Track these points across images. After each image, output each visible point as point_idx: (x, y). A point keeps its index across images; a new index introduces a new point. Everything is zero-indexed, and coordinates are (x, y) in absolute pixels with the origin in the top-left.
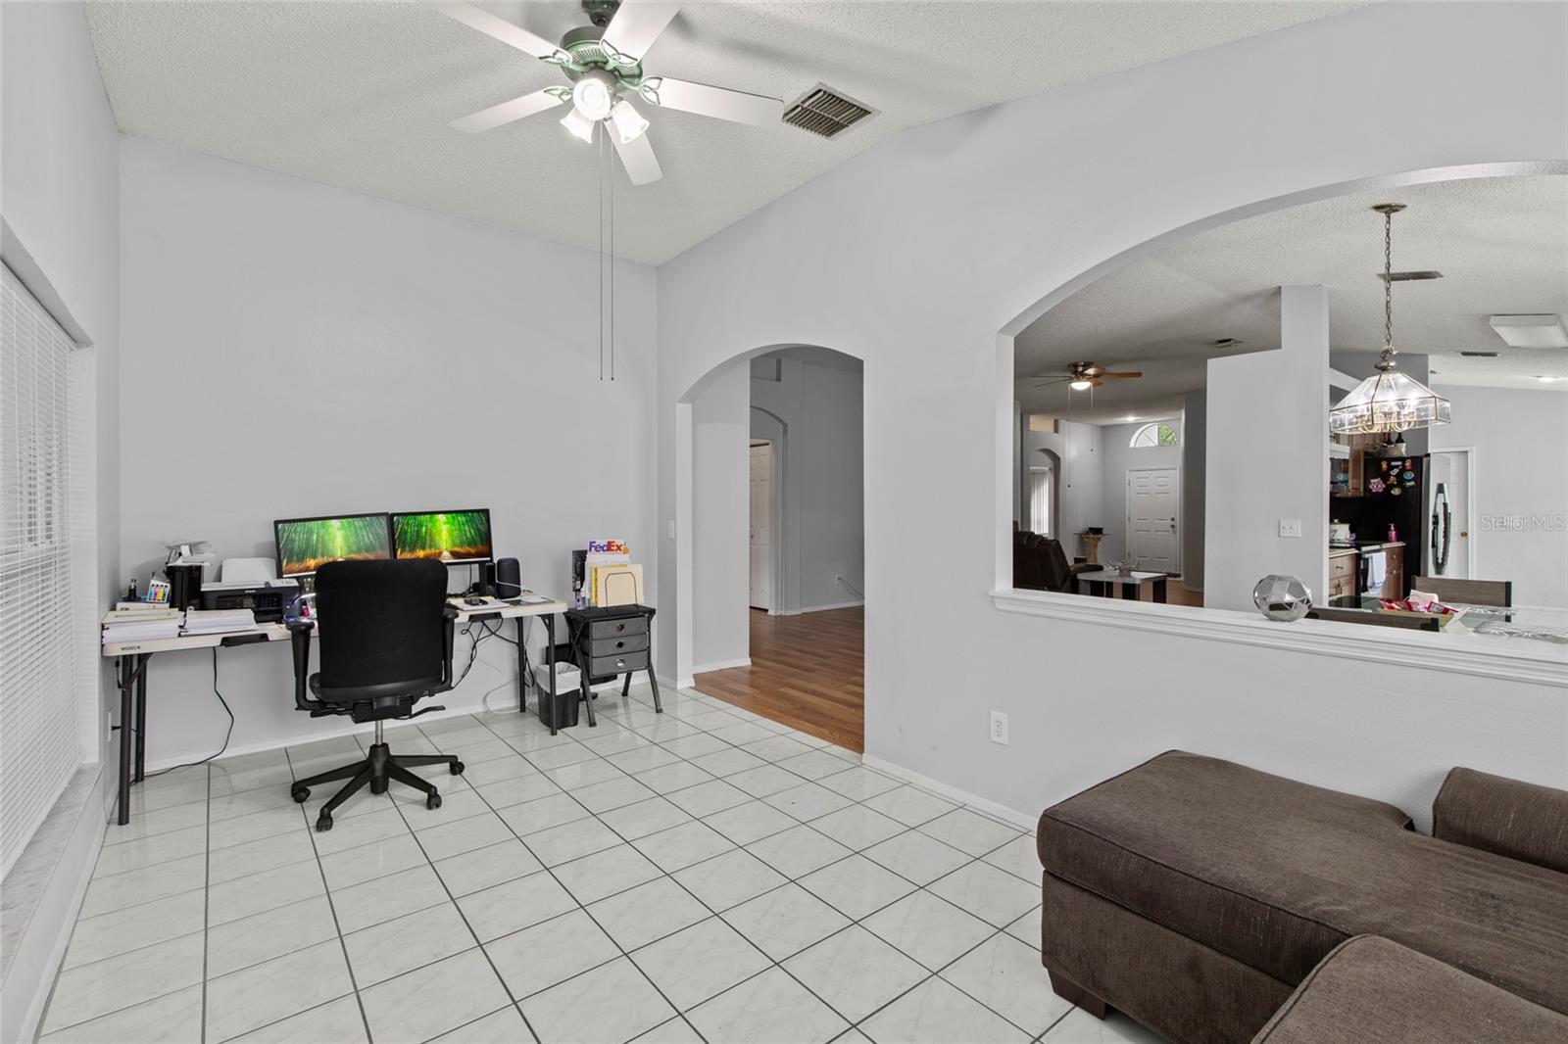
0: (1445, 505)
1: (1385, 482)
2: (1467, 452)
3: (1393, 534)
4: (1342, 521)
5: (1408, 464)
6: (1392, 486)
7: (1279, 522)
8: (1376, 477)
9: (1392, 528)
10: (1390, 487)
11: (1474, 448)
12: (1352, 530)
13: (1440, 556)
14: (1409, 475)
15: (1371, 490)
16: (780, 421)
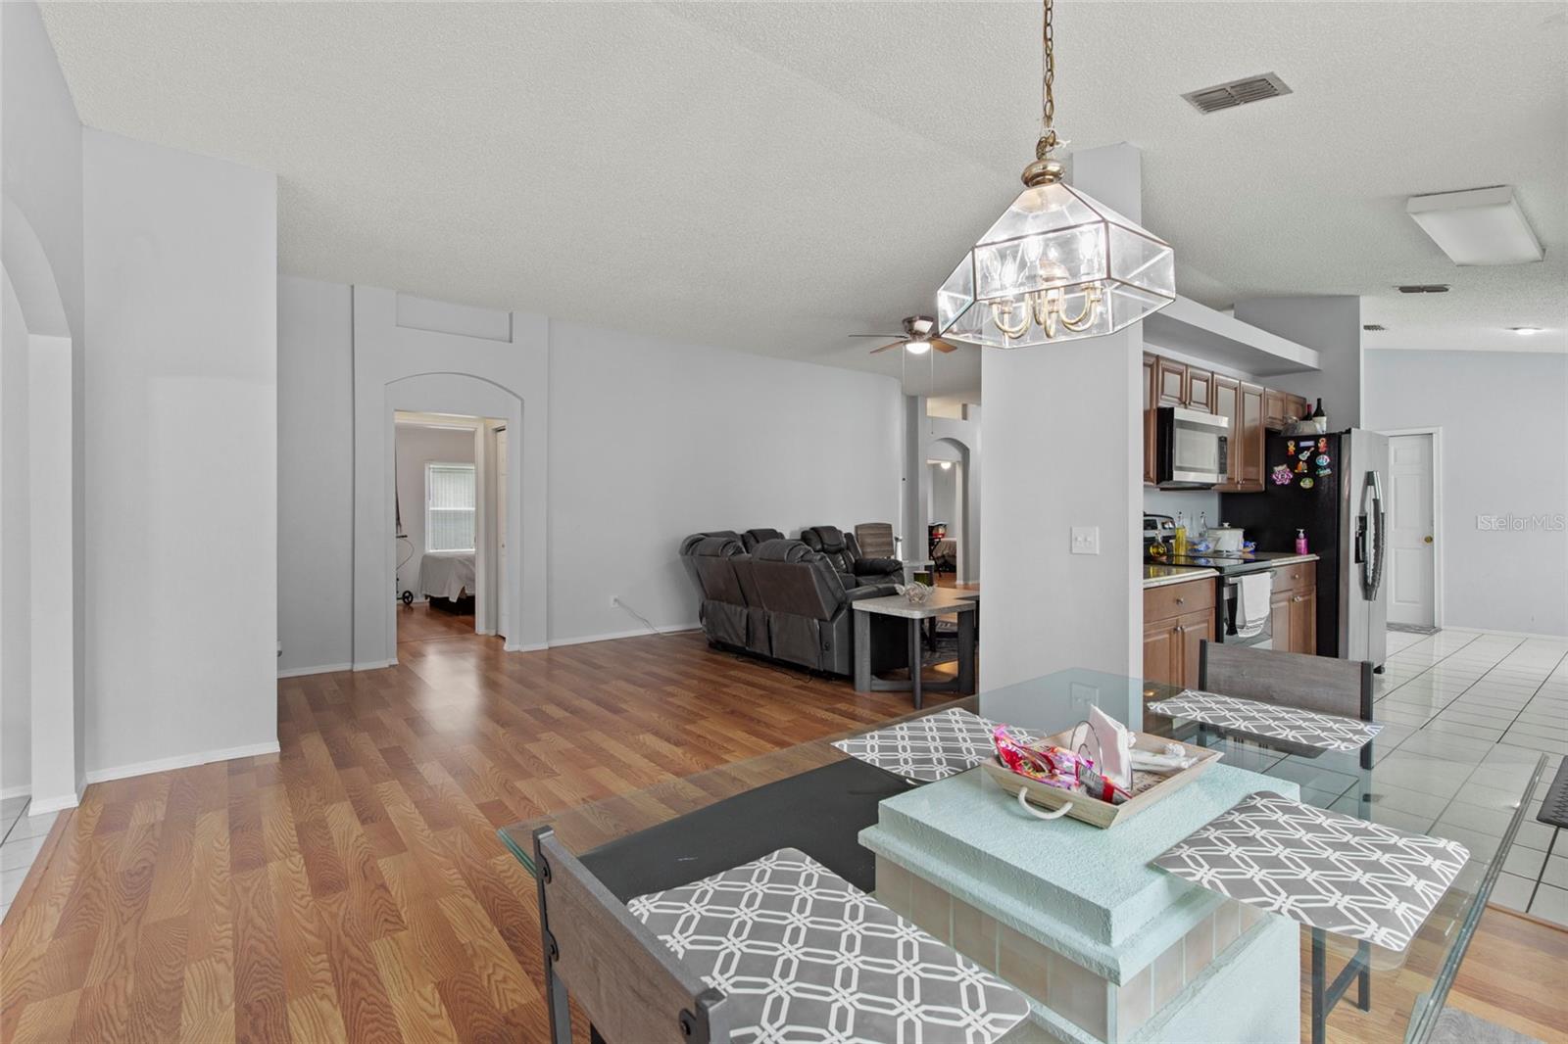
0: (1376, 502)
1: (1292, 471)
2: (1431, 434)
3: (1302, 543)
4: (1233, 526)
5: (1322, 444)
6: (1302, 476)
7: (1071, 530)
8: (1282, 464)
9: (1302, 535)
10: (1299, 477)
11: (1441, 428)
12: (1247, 537)
13: (1370, 573)
14: (1324, 460)
15: (1274, 481)
16: (518, 397)
